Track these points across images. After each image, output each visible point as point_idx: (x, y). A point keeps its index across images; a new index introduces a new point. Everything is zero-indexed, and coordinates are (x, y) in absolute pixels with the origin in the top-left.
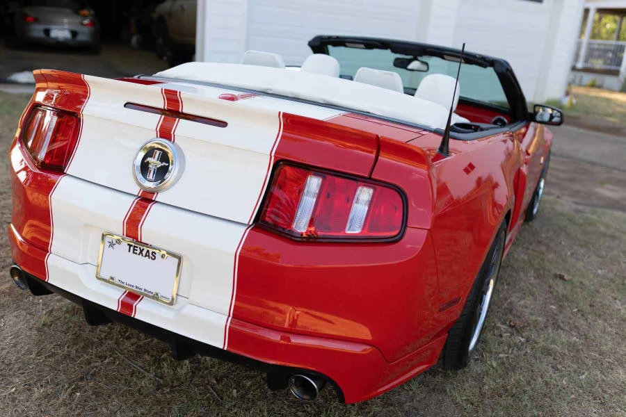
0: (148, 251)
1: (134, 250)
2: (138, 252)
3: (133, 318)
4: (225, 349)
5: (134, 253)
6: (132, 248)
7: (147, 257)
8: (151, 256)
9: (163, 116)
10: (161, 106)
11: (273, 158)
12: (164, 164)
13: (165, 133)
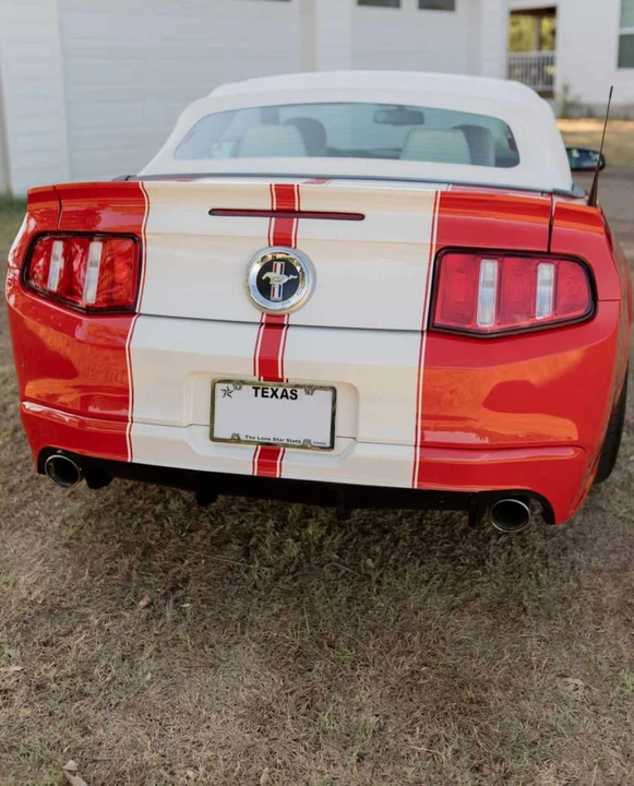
0: (285, 390)
1: (263, 392)
2: (270, 393)
3: (280, 479)
4: (416, 487)
5: (263, 396)
6: (260, 391)
7: (284, 398)
8: (289, 395)
9: (273, 219)
10: (268, 207)
11: (434, 247)
12: (291, 277)
13: (282, 239)
